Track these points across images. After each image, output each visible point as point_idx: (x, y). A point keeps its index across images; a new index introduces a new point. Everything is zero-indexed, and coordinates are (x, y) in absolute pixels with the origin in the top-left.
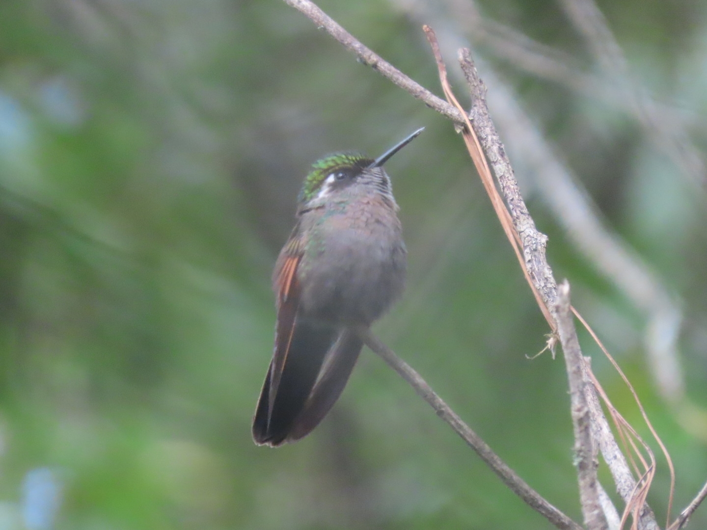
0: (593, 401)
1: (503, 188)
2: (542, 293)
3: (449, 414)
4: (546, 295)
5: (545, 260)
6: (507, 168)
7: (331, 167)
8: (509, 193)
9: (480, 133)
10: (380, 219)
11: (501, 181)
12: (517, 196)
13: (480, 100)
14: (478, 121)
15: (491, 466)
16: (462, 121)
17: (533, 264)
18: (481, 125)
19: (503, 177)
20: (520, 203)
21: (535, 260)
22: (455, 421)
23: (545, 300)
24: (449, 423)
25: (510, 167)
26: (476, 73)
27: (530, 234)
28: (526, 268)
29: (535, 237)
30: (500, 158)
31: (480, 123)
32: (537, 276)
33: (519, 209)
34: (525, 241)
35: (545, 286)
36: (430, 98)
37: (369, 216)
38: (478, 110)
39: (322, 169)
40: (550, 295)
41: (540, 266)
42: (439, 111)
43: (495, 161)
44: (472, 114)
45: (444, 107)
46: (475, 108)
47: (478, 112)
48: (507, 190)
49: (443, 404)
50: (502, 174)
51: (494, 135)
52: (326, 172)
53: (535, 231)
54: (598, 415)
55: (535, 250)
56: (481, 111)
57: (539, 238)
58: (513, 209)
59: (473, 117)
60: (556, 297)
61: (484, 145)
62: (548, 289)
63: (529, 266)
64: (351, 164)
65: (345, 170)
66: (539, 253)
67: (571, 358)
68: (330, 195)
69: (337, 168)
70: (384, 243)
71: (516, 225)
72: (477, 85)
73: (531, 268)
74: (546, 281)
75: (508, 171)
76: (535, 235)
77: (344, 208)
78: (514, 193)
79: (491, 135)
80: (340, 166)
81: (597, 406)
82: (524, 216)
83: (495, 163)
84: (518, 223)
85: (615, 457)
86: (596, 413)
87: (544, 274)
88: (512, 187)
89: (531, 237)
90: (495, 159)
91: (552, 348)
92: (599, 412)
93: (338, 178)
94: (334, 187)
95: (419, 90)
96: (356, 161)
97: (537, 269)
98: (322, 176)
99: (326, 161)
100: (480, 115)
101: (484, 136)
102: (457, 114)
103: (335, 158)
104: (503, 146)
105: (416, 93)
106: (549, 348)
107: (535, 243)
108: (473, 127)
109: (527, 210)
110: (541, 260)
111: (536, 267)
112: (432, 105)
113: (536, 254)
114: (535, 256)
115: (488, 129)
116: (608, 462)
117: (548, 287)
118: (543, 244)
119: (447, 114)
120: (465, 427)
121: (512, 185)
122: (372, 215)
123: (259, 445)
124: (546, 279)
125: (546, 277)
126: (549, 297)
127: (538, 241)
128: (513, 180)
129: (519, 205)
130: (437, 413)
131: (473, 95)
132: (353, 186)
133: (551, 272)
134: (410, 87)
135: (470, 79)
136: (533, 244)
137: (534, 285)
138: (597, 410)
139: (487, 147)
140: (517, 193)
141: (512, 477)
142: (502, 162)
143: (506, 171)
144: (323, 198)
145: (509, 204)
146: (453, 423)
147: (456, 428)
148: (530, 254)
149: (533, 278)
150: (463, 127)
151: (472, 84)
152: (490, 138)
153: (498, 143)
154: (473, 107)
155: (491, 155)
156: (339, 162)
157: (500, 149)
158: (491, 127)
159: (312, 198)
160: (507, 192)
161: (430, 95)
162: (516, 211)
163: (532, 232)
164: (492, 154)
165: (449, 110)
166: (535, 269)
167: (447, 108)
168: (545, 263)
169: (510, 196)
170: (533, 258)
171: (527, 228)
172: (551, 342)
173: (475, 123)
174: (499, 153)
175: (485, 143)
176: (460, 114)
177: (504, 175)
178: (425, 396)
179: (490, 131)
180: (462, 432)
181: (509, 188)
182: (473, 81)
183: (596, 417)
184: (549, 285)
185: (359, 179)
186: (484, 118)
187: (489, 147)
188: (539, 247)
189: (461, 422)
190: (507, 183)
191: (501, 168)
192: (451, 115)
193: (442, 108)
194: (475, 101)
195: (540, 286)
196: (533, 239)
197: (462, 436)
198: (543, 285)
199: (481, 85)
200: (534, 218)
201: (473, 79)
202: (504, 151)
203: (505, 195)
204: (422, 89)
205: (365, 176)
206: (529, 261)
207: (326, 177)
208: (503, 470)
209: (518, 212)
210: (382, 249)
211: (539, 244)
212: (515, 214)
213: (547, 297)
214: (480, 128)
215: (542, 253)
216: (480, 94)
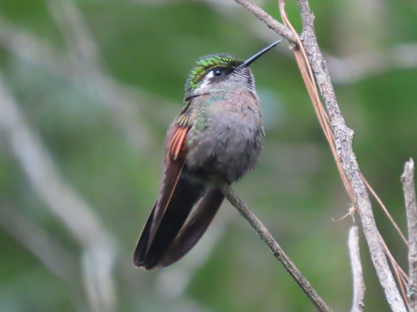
0: (382, 256)
1: (323, 93)
2: (347, 173)
3: (283, 256)
4: (351, 175)
5: (352, 148)
6: (327, 78)
7: (210, 66)
8: (327, 97)
9: (308, 50)
10: (250, 106)
11: (321, 87)
12: (333, 100)
13: (309, 26)
14: (307, 41)
15: (310, 297)
16: (295, 41)
17: (342, 151)
18: (309, 44)
19: (324, 85)
20: (335, 105)
21: (344, 148)
22: (287, 261)
23: (349, 178)
24: (283, 263)
25: (329, 77)
26: (308, 5)
27: (341, 128)
28: (337, 154)
29: (345, 131)
30: (322, 70)
31: (308, 43)
32: (345, 160)
33: (334, 109)
34: (337, 133)
35: (351, 168)
36: (271, 21)
37: (244, 103)
38: (308, 33)
39: (204, 66)
40: (353, 175)
41: (347, 153)
42: (278, 31)
43: (318, 72)
44: (303, 36)
45: (282, 29)
46: (306, 32)
47: (307, 35)
48: (326, 95)
49: (279, 248)
50: (323, 82)
51: (318, 52)
52: (207, 69)
53: (345, 127)
54: (385, 267)
55: (345, 141)
56: (310, 34)
57: (348, 132)
58: (329, 109)
59: (304, 38)
60: (358, 176)
61: (310, 59)
62: (353, 171)
63: (339, 152)
64: (225, 64)
65: (221, 69)
66: (347, 143)
67: (411, 217)
68: (210, 86)
69: (215, 66)
70: (252, 125)
71: (331, 121)
72: (308, 15)
73: (341, 154)
74: (351, 164)
75: (328, 80)
76: (345, 129)
77: (224, 96)
78: (331, 97)
79: (316, 52)
80: (217, 65)
81: (385, 261)
82: (338, 115)
83: (318, 73)
84: (333, 120)
85: (396, 299)
86: (384, 266)
87: (350, 159)
88: (330, 92)
89: (342, 131)
90: (318, 70)
91: (353, 214)
92: (386, 265)
93: (216, 75)
94: (212, 80)
95: (263, 15)
96: (229, 63)
97: (345, 155)
98: (204, 72)
99: (207, 61)
100: (309, 37)
101: (311, 53)
102: (292, 35)
103: (213, 59)
104: (324, 62)
105: (261, 17)
106: (351, 214)
107: (344, 136)
108: (303, 45)
109: (340, 110)
110: (349, 149)
111: (344, 153)
112: (273, 27)
113: (345, 143)
114: (344, 145)
115: (314, 48)
116: (390, 302)
117: (352, 169)
118: (351, 136)
119: (283, 34)
120: (294, 266)
121: (330, 91)
122: (245, 103)
123: (137, 268)
124: (352, 163)
125: (351, 161)
126: (353, 176)
127: (347, 134)
128: (330, 87)
129: (334, 106)
130: (274, 254)
131: (304, 22)
132: (226, 81)
133: (355, 158)
134: (257, 12)
135: (303, 9)
136: (343, 136)
137: (342, 167)
138: (384, 263)
139: (313, 61)
140: (333, 97)
141: (324, 307)
142: (323, 73)
143: (326, 80)
144: (205, 88)
145: (327, 105)
146: (285, 263)
147: (287, 266)
148: (341, 143)
149: (342, 161)
150: (295, 45)
151: (304, 14)
152: (315, 54)
153: (321, 59)
154: (303, 30)
155: (315, 67)
156: (217, 62)
157: (322, 63)
158: (317, 47)
159: (195, 88)
160: (326, 96)
161: (272, 19)
162: (331, 111)
163: (343, 127)
164: (317, 67)
165: (285, 31)
166: (344, 155)
167: (285, 30)
168: (351, 151)
169: (328, 99)
170: (342, 146)
171: (339, 124)
172: (352, 210)
173: (305, 43)
174: (322, 66)
175: (312, 58)
176: (294, 35)
177: (324, 83)
178: (267, 241)
179: (315, 49)
180: (291, 271)
181: (327, 93)
182: (305, 11)
183: (383, 268)
184: (353, 168)
185: (231, 77)
186: (312, 39)
187: (314, 62)
188: (348, 139)
189: (291, 263)
190: (326, 89)
191: (322, 78)
192: (287, 35)
193: (280, 29)
194: (305, 26)
195: (347, 167)
196: (343, 133)
197: (290, 273)
198: (349, 167)
199: (311, 15)
200: (344, 117)
201: (305, 10)
202: (326, 65)
203: (324, 98)
204: (266, 14)
205: (236, 75)
206: (339, 149)
207: (207, 73)
208: (318, 301)
209: (333, 112)
210: (250, 129)
211: (348, 137)
212: (330, 113)
213: (352, 177)
214: (308, 47)
215: (349, 143)
216: (310, 21)
